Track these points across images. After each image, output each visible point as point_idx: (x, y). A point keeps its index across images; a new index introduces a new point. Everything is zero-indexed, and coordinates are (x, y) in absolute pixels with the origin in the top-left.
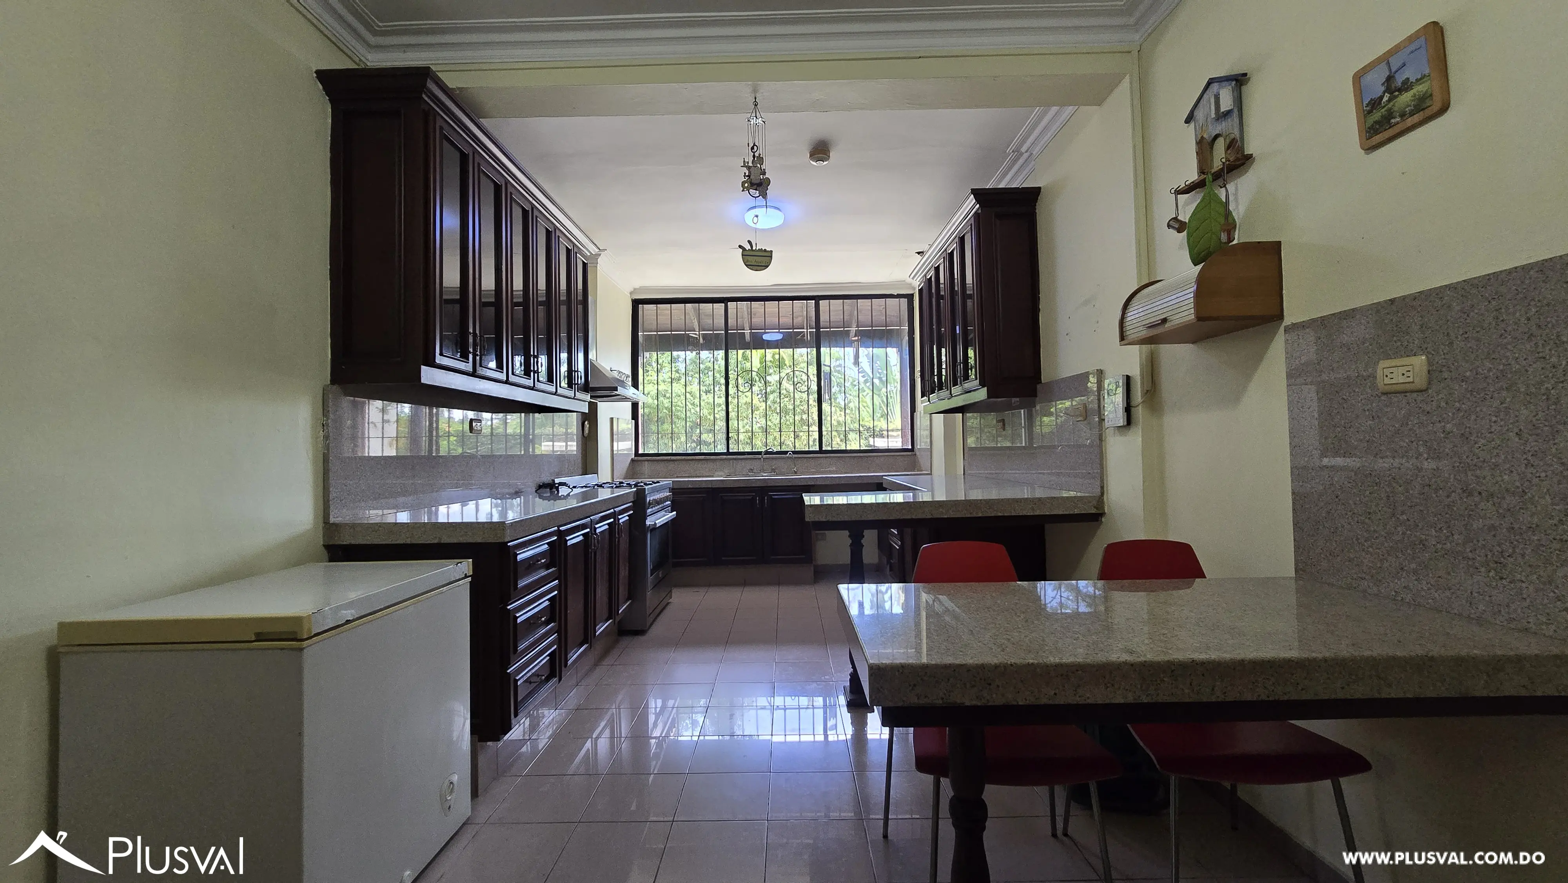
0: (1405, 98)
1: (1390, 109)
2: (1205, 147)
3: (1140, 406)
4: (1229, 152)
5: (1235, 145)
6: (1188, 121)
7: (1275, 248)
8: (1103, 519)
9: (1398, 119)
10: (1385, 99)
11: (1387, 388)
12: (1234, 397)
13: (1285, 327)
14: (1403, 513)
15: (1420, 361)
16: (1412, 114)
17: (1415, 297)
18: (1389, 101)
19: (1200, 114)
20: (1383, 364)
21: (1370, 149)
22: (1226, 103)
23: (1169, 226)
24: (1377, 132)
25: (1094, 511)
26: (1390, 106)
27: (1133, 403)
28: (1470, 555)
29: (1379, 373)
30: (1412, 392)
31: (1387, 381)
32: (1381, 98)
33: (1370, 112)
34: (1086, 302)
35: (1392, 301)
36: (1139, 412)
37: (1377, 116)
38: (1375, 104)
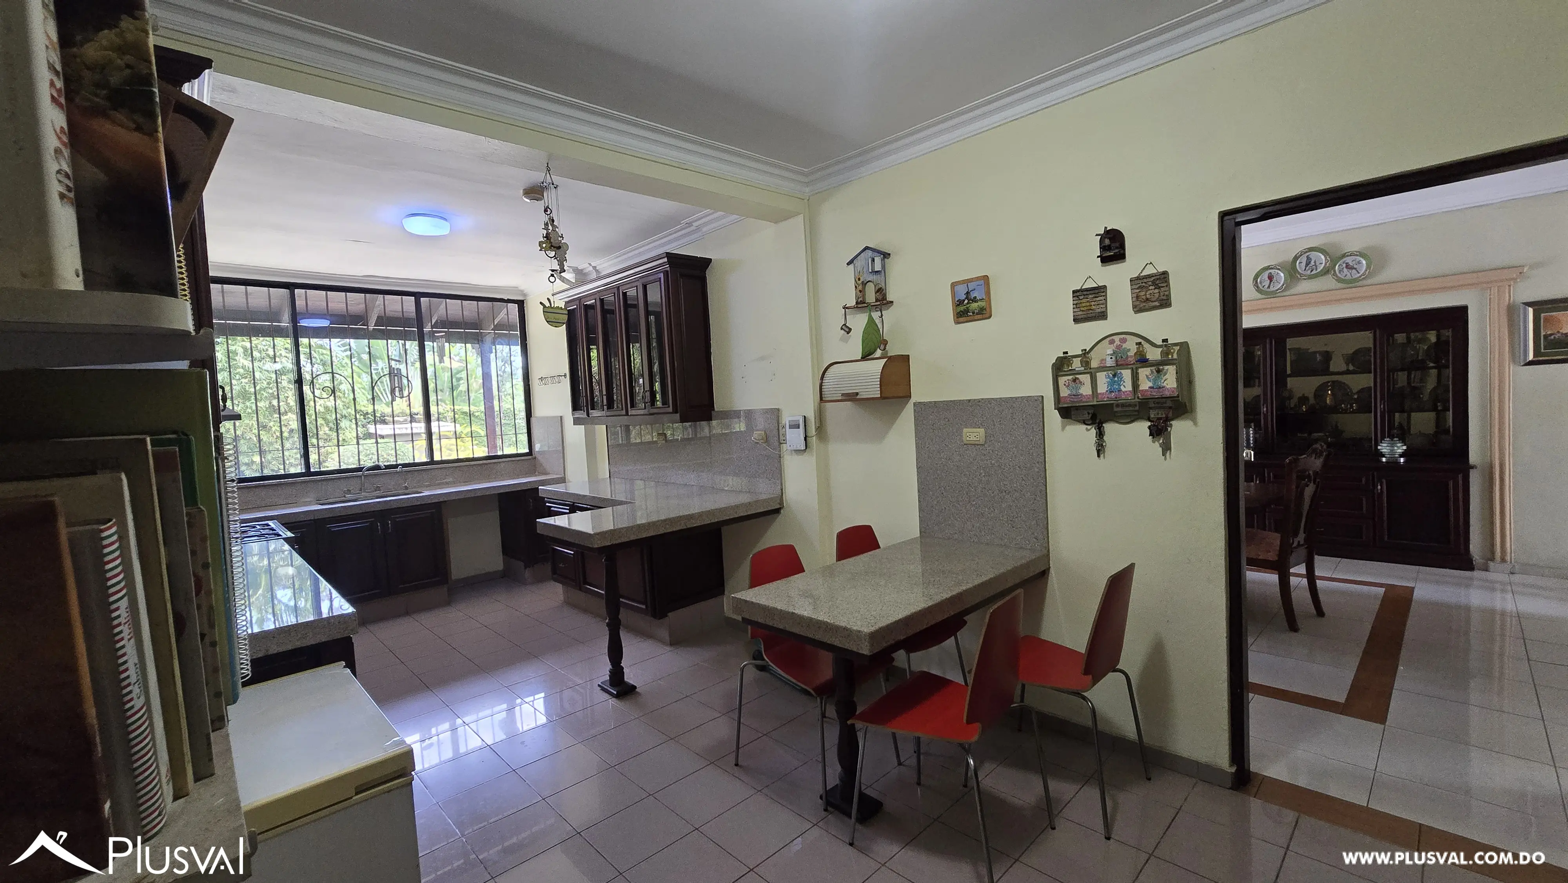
0: (974, 305)
1: (967, 308)
2: (861, 286)
3: (814, 438)
4: (878, 294)
5: (881, 292)
6: (848, 264)
7: (906, 358)
8: (782, 511)
9: (971, 314)
10: (966, 301)
11: (968, 442)
12: (879, 436)
13: (915, 404)
14: (973, 501)
15: (982, 431)
16: (977, 314)
17: (979, 401)
18: (968, 303)
19: (858, 265)
20: (965, 430)
21: (957, 323)
22: (878, 267)
23: (842, 329)
24: (961, 316)
25: (778, 506)
26: (968, 306)
27: (808, 435)
28: (1001, 518)
29: (964, 434)
30: (978, 445)
31: (968, 439)
32: (964, 301)
33: (958, 305)
34: (762, 358)
35: (969, 401)
36: (813, 441)
37: (962, 308)
38: (961, 302)
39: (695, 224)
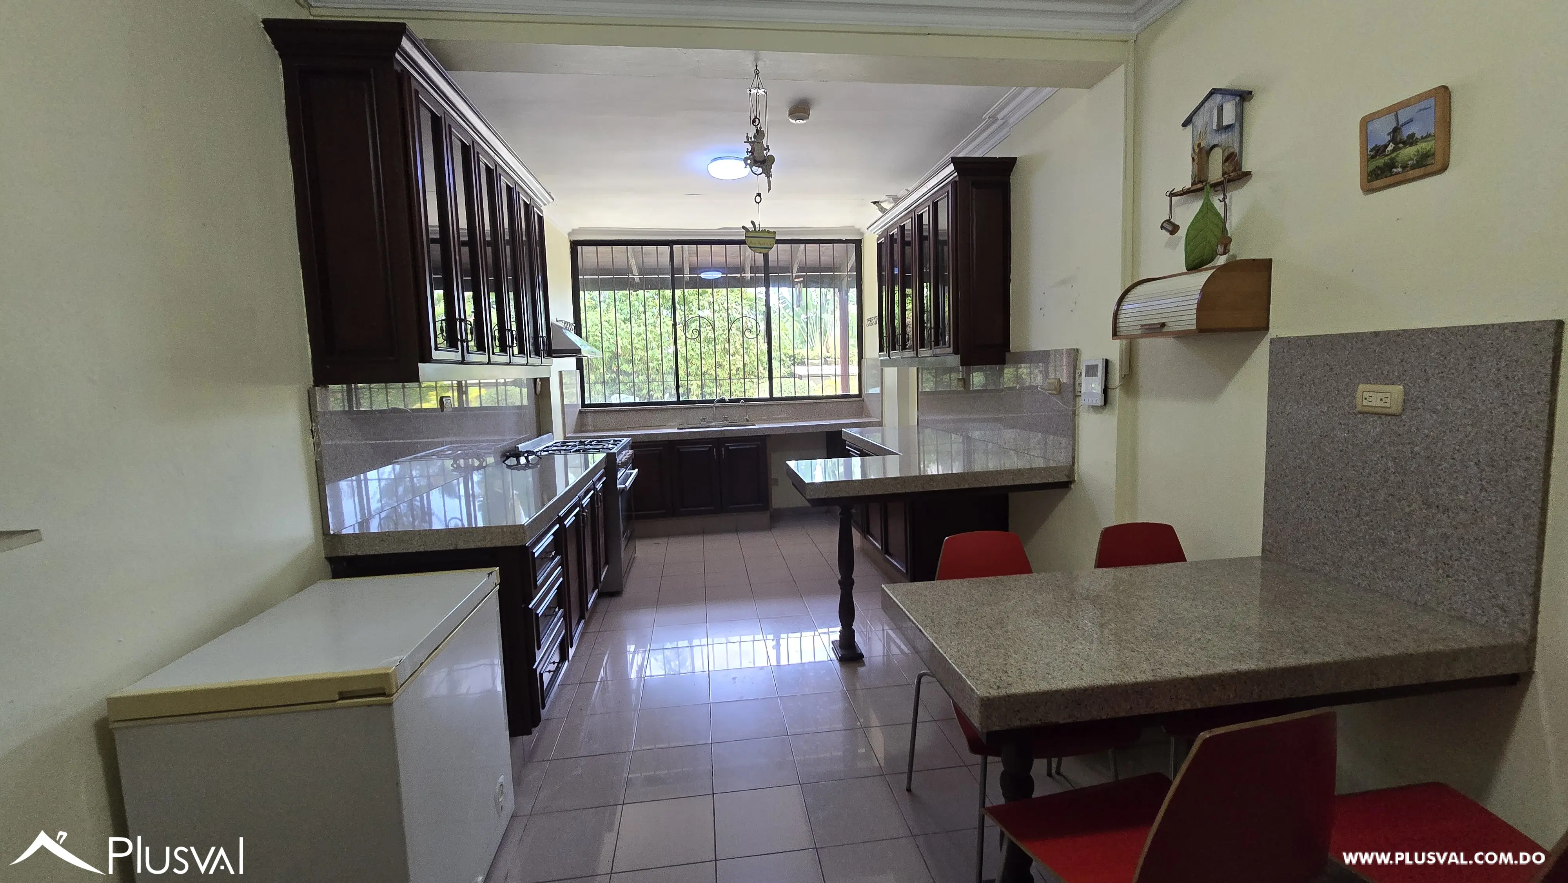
0: (1409, 152)
1: (1394, 158)
2: (1202, 155)
3: (1118, 390)
4: (1227, 164)
5: (1233, 159)
6: (1185, 125)
7: (1266, 265)
8: (1072, 486)
9: (1400, 170)
10: (1390, 148)
11: (1366, 409)
12: (1212, 392)
13: (1272, 341)
14: (1367, 514)
15: (1397, 390)
16: (1413, 167)
17: (1398, 334)
18: (1393, 151)
19: (1199, 120)
20: (1361, 387)
21: (1368, 190)
22: (1229, 117)
23: (1162, 227)
24: (1377, 177)
25: (1065, 479)
26: (1393, 155)
27: (1110, 386)
28: (1423, 556)
29: (1359, 394)
30: (1387, 415)
31: (1365, 403)
32: (1386, 146)
33: (1373, 157)
34: (1064, 282)
35: (1377, 334)
36: (1116, 394)
37: (1380, 161)
38: (1379, 151)
39: (1000, 116)
